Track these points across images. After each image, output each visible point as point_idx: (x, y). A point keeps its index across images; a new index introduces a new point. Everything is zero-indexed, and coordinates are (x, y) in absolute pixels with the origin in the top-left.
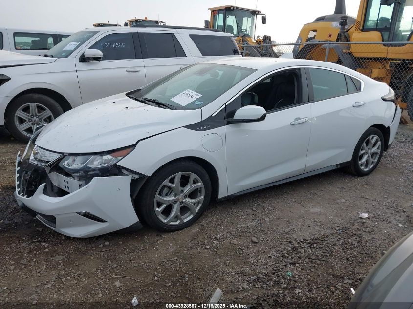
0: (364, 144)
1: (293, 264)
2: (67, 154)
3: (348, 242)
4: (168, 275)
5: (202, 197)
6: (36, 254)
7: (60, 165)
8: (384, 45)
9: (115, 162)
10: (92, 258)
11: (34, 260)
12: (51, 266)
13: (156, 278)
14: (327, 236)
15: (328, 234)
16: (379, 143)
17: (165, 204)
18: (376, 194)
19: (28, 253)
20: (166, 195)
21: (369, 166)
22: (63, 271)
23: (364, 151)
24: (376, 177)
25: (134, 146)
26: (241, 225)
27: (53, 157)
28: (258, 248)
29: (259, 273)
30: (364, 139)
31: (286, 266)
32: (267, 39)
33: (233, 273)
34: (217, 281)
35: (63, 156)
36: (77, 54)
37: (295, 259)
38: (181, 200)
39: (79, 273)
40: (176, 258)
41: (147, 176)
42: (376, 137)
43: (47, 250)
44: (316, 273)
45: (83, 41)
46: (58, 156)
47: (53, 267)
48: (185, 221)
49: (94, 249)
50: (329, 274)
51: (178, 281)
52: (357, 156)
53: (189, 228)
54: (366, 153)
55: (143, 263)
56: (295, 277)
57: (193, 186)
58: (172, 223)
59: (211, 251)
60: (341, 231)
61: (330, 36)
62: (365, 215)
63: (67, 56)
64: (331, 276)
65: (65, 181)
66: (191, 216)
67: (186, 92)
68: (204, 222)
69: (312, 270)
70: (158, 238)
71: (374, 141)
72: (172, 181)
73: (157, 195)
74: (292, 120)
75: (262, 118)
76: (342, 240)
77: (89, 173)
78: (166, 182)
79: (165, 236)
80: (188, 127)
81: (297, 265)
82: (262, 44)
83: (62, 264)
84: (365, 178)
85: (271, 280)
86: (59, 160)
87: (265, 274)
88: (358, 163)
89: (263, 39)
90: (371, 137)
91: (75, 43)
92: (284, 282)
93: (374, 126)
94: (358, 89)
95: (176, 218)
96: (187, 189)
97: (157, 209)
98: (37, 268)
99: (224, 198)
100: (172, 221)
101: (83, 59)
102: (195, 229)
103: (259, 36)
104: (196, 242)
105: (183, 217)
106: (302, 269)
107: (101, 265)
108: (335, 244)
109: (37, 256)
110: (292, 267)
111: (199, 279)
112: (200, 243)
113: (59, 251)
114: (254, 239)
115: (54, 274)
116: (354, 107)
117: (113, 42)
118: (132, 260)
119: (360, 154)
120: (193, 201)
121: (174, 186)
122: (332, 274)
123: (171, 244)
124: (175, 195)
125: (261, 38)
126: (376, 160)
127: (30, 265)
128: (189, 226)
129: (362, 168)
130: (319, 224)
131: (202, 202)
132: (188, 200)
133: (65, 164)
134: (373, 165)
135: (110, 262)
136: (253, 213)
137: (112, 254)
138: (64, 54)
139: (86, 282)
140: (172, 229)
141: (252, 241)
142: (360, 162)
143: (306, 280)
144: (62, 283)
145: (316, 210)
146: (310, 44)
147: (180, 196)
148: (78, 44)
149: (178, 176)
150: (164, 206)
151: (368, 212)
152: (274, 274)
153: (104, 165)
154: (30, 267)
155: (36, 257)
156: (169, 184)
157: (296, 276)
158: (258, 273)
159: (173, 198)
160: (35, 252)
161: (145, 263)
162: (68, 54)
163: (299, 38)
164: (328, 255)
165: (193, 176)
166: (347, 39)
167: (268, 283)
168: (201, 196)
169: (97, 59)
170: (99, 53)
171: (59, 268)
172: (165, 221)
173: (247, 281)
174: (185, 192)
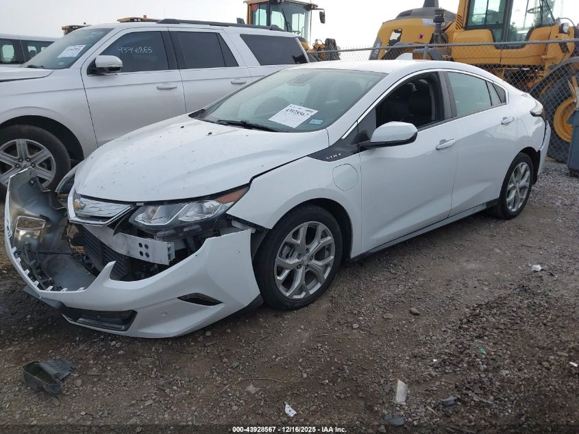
0: (513, 174)
1: (479, 337)
2: (142, 204)
3: (535, 303)
4: (319, 369)
5: (332, 257)
6: (106, 359)
7: (130, 220)
8: (497, 47)
9: (223, 210)
10: (196, 357)
11: (109, 368)
12: (140, 374)
13: (305, 376)
14: (505, 299)
15: (505, 295)
16: (528, 173)
17: (287, 269)
18: (537, 240)
19: (94, 359)
20: (287, 257)
21: (516, 205)
22: (161, 379)
23: (512, 185)
24: (527, 219)
25: (248, 186)
26: (385, 293)
27: (115, 211)
28: (424, 321)
29: (442, 354)
30: (513, 168)
31: (472, 340)
32: (330, 43)
33: (407, 358)
34: (391, 371)
35: (135, 207)
36: (84, 62)
37: (479, 331)
38: (306, 263)
39: (187, 379)
40: (320, 345)
41: (267, 229)
42: (524, 167)
43: (121, 352)
44: (514, 346)
45: (90, 43)
46: (127, 207)
47: (143, 375)
48: (311, 292)
49: (193, 343)
50: (532, 347)
51: (336, 375)
52: (505, 192)
53: (316, 302)
54: (514, 188)
55: (274, 356)
56: (491, 355)
57: (322, 242)
58: (296, 297)
59: (362, 330)
60: (518, 290)
61: (421, 37)
62: (539, 267)
63: (68, 66)
64: (537, 349)
65: (140, 245)
66: (319, 286)
67: (288, 108)
68: (333, 292)
69: (508, 343)
70: (279, 320)
71: (522, 171)
72: (296, 235)
73: (278, 257)
74: (436, 143)
75: (412, 139)
76: (526, 302)
77: (185, 230)
78: (289, 238)
79: (288, 316)
80: (314, 156)
81: (486, 338)
82: (323, 51)
83: (155, 370)
84: (514, 220)
85: (462, 360)
86: (131, 213)
87: (450, 354)
88: (506, 201)
89: (326, 45)
90: (520, 165)
91: (77, 47)
92: (480, 363)
93: (523, 151)
94: (503, 100)
95: (301, 289)
96: (314, 247)
97: (278, 278)
98: (119, 379)
99: (357, 257)
100: (296, 295)
101: (94, 70)
102: (325, 304)
103: (317, 40)
104: (335, 320)
105: (308, 287)
106: (494, 343)
107: (214, 365)
108: (519, 308)
109: (111, 362)
110: (480, 341)
111: (365, 370)
112: (342, 322)
113: (141, 351)
114: (414, 310)
115: (149, 384)
116: (502, 124)
117: (136, 45)
118: (257, 353)
119: (508, 189)
120: (320, 263)
121: (299, 242)
122: (536, 345)
123: (302, 327)
124: (299, 256)
125: (320, 43)
126: (524, 197)
127: (106, 376)
128: (316, 300)
129: (510, 208)
130: (486, 283)
131: (332, 265)
132: (314, 262)
133: (140, 219)
134: (521, 204)
135: (225, 360)
136: (392, 276)
137: (223, 348)
138: (61, 63)
139: (203, 391)
140: (296, 305)
141: (411, 312)
142: (507, 200)
143: (507, 357)
144: (168, 396)
145: (473, 266)
146: (396, 48)
147: (305, 258)
148: (82, 48)
149: (303, 228)
150: (287, 272)
151: (541, 264)
152: (461, 353)
153: (207, 216)
154: (108, 379)
155: (110, 364)
156: (293, 240)
157: (493, 353)
158: (438, 354)
159: (297, 260)
160: (105, 357)
161: (277, 356)
162: (69, 63)
163: (378, 40)
164: (519, 321)
165: (322, 227)
166: (445, 40)
167: (460, 366)
168: (329, 256)
169: (113, 70)
170: (115, 61)
171: (153, 376)
172: (288, 294)
173: (431, 366)
174: (311, 250)
